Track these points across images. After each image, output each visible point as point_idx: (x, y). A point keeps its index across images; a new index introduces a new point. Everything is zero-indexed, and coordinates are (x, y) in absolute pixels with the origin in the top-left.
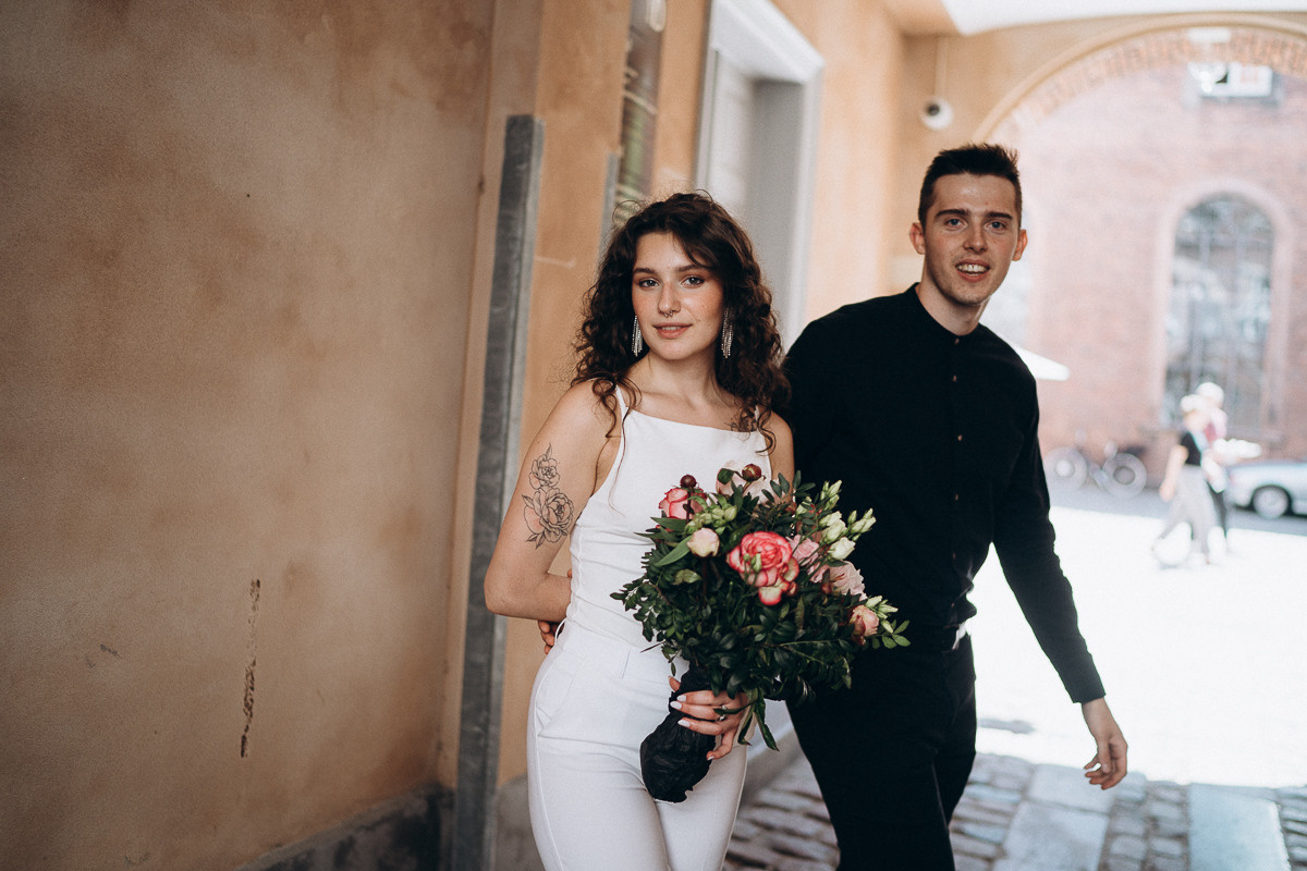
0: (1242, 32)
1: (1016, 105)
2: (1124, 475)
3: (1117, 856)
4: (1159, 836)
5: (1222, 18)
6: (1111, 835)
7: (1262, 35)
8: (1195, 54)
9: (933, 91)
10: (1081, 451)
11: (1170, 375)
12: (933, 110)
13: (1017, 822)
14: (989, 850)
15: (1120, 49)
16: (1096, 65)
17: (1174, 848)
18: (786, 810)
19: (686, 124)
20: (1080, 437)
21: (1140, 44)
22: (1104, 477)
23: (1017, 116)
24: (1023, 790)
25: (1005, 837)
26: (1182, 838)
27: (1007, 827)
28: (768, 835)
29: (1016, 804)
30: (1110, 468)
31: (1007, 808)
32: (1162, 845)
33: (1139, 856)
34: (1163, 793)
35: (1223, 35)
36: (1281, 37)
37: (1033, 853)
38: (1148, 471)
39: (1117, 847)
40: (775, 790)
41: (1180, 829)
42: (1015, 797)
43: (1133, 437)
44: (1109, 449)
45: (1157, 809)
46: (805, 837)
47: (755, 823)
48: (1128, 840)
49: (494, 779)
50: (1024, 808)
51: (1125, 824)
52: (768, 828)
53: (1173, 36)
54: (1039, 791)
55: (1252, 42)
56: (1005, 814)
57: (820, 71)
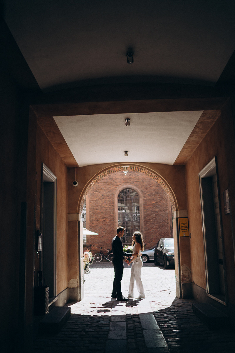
0: (131, 166)
5: (127, 164)
6: (127, 324)
7: (135, 166)
8: (124, 169)
9: (75, 179)
10: (101, 253)
12: (75, 183)
14: (107, 330)
15: (110, 169)
17: (138, 324)
23: (91, 183)
24: (110, 320)
25: (109, 328)
26: (140, 322)
27: (109, 326)
31: (108, 324)
32: (136, 324)
33: (133, 326)
34: (134, 316)
37: (115, 329)
41: (139, 321)
42: (109, 322)
44: (108, 252)
45: (134, 319)
48: (130, 324)
50: (111, 323)
51: (129, 322)
53: (119, 167)
54: (113, 320)
55: (133, 167)
56: (108, 325)
57: (56, 179)
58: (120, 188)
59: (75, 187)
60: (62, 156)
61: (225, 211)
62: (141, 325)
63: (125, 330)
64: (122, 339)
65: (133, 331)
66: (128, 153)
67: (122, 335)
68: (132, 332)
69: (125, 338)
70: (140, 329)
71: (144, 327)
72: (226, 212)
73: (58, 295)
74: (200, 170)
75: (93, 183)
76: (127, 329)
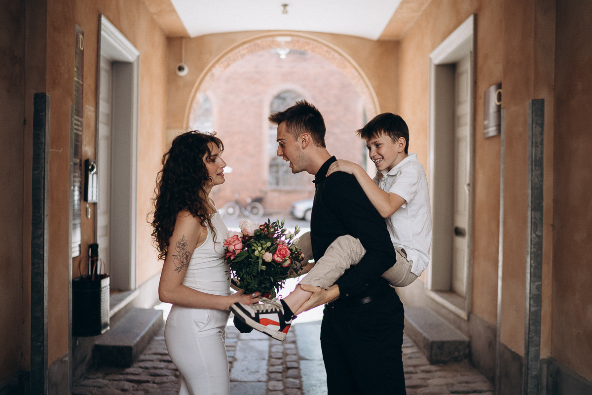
0: (295, 38)
1: (213, 66)
2: (255, 211)
3: (274, 352)
4: (286, 343)
5: (287, 33)
6: (271, 346)
7: (302, 40)
8: (279, 45)
9: (181, 61)
10: (237, 202)
11: (271, 166)
12: (181, 69)
13: (238, 348)
15: (252, 44)
16: (243, 50)
17: (292, 346)
18: (152, 361)
19: (93, 86)
20: (237, 196)
21: (259, 41)
22: (247, 213)
23: (214, 70)
24: (238, 337)
25: (235, 354)
26: (294, 342)
27: (234, 351)
28: (147, 371)
29: (236, 342)
30: (249, 208)
31: (234, 344)
32: (288, 346)
33: (281, 351)
35: (288, 39)
36: (308, 41)
37: (245, 357)
38: (264, 208)
39: (273, 350)
40: (145, 355)
41: (293, 339)
42: (235, 340)
43: (258, 194)
44: (249, 200)
46: (162, 369)
47: (141, 367)
48: (276, 346)
49: (47, 363)
50: (239, 343)
52: (147, 368)
53: (271, 39)
55: (298, 41)
56: (233, 346)
57: (138, 57)
58: (275, 91)
59: (181, 77)
60: (153, 9)
61: (486, 131)
62: (296, 348)
63: (264, 359)
64: (259, 381)
65: (280, 361)
66: (288, 8)
67: (257, 372)
68: (278, 365)
69: (264, 378)
70: (295, 358)
71: (302, 354)
72: (487, 133)
73: (140, 287)
74: (434, 47)
75: (217, 70)
76: (270, 357)
